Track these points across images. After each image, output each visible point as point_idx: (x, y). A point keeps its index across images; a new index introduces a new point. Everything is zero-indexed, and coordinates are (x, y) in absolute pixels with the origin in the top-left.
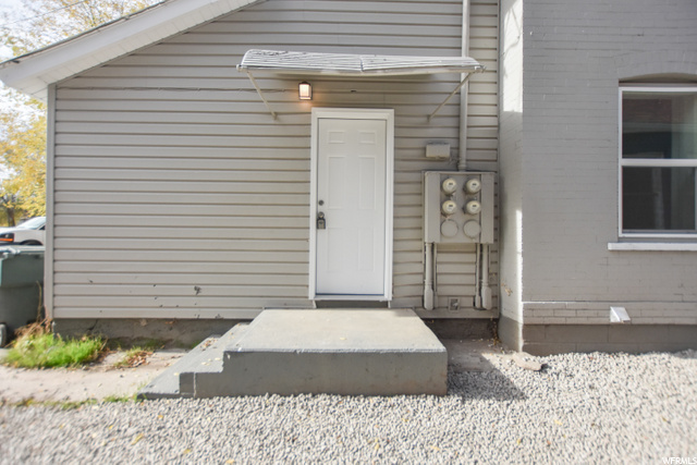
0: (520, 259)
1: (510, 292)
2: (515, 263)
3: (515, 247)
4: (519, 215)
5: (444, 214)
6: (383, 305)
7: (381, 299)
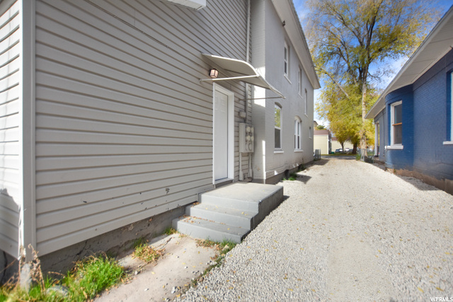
0: (264, 157)
1: (258, 170)
2: (262, 159)
3: (261, 151)
4: (264, 143)
5: (246, 141)
6: (231, 182)
7: (228, 180)
